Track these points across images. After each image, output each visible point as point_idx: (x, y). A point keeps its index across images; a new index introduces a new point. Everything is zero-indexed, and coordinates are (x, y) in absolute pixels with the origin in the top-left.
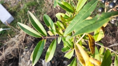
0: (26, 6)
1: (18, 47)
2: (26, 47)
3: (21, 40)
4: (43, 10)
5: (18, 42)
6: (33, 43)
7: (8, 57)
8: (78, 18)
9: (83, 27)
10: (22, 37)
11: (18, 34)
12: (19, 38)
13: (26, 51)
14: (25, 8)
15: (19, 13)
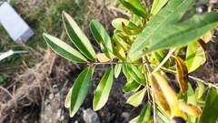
0: (55, 10)
1: (39, 86)
2: (55, 86)
3: (45, 72)
4: (86, 17)
5: (39, 77)
6: (68, 77)
7: (22, 103)
8: (156, 24)
9: (165, 36)
10: (48, 67)
11: (40, 61)
12: (42, 69)
13: (55, 93)
14: (54, 13)
15: (43, 22)
